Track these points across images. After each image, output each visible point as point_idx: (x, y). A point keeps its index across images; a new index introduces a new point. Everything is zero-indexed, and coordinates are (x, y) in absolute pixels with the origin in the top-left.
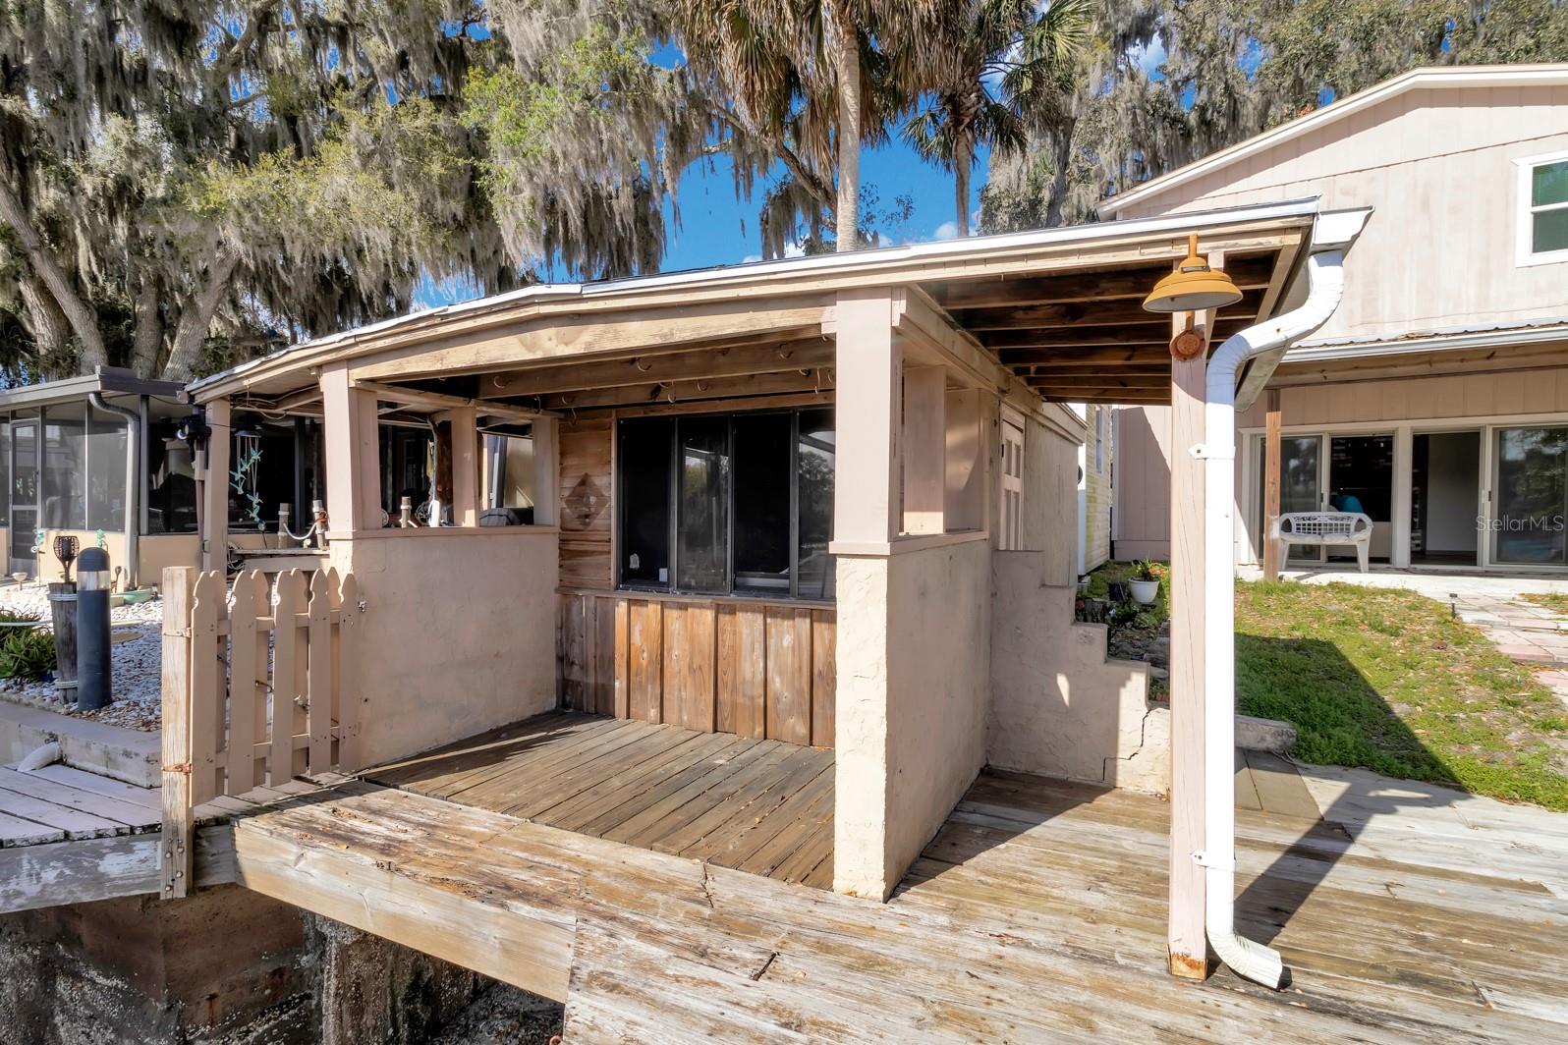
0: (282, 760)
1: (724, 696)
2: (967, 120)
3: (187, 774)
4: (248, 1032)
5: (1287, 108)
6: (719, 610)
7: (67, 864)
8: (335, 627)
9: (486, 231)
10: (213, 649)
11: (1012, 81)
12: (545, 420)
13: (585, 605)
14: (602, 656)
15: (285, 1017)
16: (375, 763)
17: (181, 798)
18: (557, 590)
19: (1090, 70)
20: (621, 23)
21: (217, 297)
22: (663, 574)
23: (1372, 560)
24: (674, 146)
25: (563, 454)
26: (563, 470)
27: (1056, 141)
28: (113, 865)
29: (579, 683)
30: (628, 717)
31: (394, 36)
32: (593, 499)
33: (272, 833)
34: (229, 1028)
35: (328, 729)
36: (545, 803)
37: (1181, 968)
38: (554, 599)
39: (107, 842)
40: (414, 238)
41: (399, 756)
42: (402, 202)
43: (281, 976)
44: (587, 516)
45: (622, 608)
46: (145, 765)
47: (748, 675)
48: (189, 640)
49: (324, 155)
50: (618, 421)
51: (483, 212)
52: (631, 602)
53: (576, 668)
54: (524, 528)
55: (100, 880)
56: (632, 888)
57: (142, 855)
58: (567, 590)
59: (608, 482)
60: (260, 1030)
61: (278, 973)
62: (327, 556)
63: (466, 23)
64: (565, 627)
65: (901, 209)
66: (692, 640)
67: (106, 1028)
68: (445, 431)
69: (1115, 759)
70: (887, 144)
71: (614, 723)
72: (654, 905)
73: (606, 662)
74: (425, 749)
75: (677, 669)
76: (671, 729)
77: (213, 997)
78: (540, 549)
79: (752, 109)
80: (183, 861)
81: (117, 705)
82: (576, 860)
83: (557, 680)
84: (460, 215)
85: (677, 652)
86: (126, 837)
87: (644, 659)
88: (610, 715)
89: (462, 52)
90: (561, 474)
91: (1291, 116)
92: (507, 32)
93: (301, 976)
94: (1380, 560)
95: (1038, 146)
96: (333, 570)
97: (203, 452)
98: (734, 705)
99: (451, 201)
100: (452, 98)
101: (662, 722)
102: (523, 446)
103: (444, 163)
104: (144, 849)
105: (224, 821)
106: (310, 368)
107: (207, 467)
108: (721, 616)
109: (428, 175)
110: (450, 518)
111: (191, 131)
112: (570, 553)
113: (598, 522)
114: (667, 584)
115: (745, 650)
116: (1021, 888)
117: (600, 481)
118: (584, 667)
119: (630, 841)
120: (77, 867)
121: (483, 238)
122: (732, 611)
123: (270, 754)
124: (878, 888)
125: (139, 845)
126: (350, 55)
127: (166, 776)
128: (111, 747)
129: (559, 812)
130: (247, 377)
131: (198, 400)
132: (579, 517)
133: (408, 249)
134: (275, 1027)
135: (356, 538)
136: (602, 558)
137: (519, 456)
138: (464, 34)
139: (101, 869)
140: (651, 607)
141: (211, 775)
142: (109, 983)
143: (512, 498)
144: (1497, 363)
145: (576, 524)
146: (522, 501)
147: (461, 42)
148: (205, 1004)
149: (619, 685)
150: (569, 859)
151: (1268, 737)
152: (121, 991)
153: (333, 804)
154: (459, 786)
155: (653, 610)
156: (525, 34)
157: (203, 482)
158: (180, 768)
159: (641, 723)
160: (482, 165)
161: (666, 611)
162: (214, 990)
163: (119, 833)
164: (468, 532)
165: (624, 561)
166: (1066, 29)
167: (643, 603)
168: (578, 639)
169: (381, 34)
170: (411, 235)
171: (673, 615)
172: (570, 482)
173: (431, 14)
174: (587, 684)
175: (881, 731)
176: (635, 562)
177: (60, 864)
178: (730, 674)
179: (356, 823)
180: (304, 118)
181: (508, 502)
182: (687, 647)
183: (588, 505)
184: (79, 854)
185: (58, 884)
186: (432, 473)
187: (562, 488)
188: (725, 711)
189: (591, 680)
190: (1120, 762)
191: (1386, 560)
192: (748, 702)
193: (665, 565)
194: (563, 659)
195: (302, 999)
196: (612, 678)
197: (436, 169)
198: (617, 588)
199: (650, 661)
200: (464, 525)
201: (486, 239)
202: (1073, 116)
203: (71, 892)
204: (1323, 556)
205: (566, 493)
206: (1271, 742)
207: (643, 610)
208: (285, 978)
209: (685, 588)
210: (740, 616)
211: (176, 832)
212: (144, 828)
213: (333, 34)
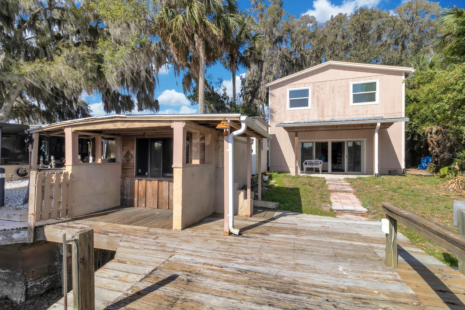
0: (55, 214)
1: (160, 200)
2: (235, 61)
3: (34, 215)
4: (42, 280)
5: (314, 62)
6: (159, 181)
7: (5, 236)
8: (68, 185)
9: (102, 80)
10: (41, 189)
11: (245, 52)
12: (119, 138)
13: (128, 181)
14: (132, 193)
15: (51, 277)
16: (76, 216)
17: (32, 221)
18: (121, 178)
19: (266, 49)
20: (142, 30)
21: (16, 95)
22: (147, 174)
23: (322, 171)
24: (158, 62)
25: (123, 146)
26: (123, 150)
27: (259, 66)
28: (15, 236)
29: (126, 199)
30: (138, 206)
31: (76, 25)
32: (130, 156)
33: (54, 227)
34: (37, 279)
35: (66, 207)
36: (116, 221)
37: (225, 234)
38: (120, 180)
39: (14, 231)
40: (82, 84)
41: (81, 215)
42: (79, 74)
43: (50, 267)
44: (129, 160)
45: (136, 181)
46: (20, 217)
47: (165, 196)
48: (36, 186)
49: (56, 61)
50: (136, 138)
51: (102, 75)
52: (139, 180)
53: (125, 196)
54: (113, 163)
55: (12, 239)
56: (134, 231)
57: (22, 234)
58: (123, 178)
59: (134, 153)
60: (45, 280)
61: (50, 266)
62: (65, 169)
63: (98, 23)
64: (123, 186)
65: (219, 81)
66: (153, 188)
67: (4, 282)
68: (94, 140)
69: (238, 209)
70: (215, 64)
71: (134, 208)
72: (138, 232)
73: (133, 194)
74: (88, 213)
75: (149, 195)
76: (147, 208)
77: (33, 272)
78: (117, 168)
79: (178, 58)
80: (32, 235)
81: (6, 206)
82: (123, 228)
83: (121, 199)
84: (96, 77)
85: (149, 191)
86: (18, 230)
87: (141, 193)
88: (134, 206)
89: (97, 31)
90: (122, 150)
91: (316, 64)
92: (110, 32)
93: (55, 267)
94: (325, 171)
95: (254, 67)
96: (67, 172)
97: (31, 145)
98: (162, 202)
99: (93, 74)
100: (93, 42)
101: (146, 207)
102: (114, 142)
103: (91, 63)
104: (23, 232)
105: (42, 227)
106: (62, 127)
107: (32, 148)
108: (159, 182)
109: (87, 67)
110: (94, 160)
111: (12, 48)
112: (125, 169)
113: (131, 162)
114: (147, 176)
115: (164, 190)
116: (208, 228)
117: (132, 152)
118: (127, 196)
119: (135, 225)
120: (7, 236)
121: (101, 82)
122: (162, 181)
123: (52, 212)
124: (180, 228)
125: (22, 232)
126: (62, 28)
127: (29, 216)
128: (9, 213)
129: (119, 222)
130: (45, 128)
131: (31, 133)
132: (127, 160)
133: (80, 86)
134: (48, 279)
135: (73, 165)
136: (132, 170)
137: (111, 145)
138: (97, 26)
139: (13, 237)
140: (143, 180)
141: (39, 216)
142: (4, 271)
143: (110, 156)
144: (338, 128)
145: (126, 162)
146: (112, 156)
147: (96, 28)
148: (31, 273)
149: (136, 199)
150: (121, 228)
151: (274, 206)
152: (8, 273)
153: (67, 223)
154: (97, 219)
155: (144, 181)
156: (116, 32)
157: (31, 152)
158: (33, 214)
159: (140, 208)
160: (102, 65)
161: (147, 182)
162: (34, 270)
163: (17, 229)
164: (99, 164)
165: (137, 170)
166: (258, 41)
167: (142, 180)
168: (126, 189)
169: (72, 25)
170: (81, 83)
171: (148, 182)
172: (124, 153)
173: (87, 21)
174: (128, 199)
175: (181, 199)
176: (140, 171)
177: (3, 236)
178: (161, 195)
179: (74, 225)
180: (48, 48)
181: (109, 157)
182: (152, 190)
183: (129, 158)
184: (7, 234)
185: (2, 240)
186: (90, 150)
187: (122, 154)
188: (160, 204)
189: (129, 198)
190: (239, 210)
191: (327, 171)
192: (165, 201)
193: (147, 171)
194: (122, 194)
195: (55, 272)
196: (134, 198)
197: (89, 65)
198: (136, 177)
199: (143, 193)
200: (98, 162)
201: (102, 82)
202: (263, 60)
203: (5, 242)
204: (314, 170)
205: (124, 155)
206: (274, 207)
207: (142, 181)
208: (51, 267)
209: (151, 177)
210: (163, 182)
211: (31, 228)
212: (23, 228)
213: (56, 22)
